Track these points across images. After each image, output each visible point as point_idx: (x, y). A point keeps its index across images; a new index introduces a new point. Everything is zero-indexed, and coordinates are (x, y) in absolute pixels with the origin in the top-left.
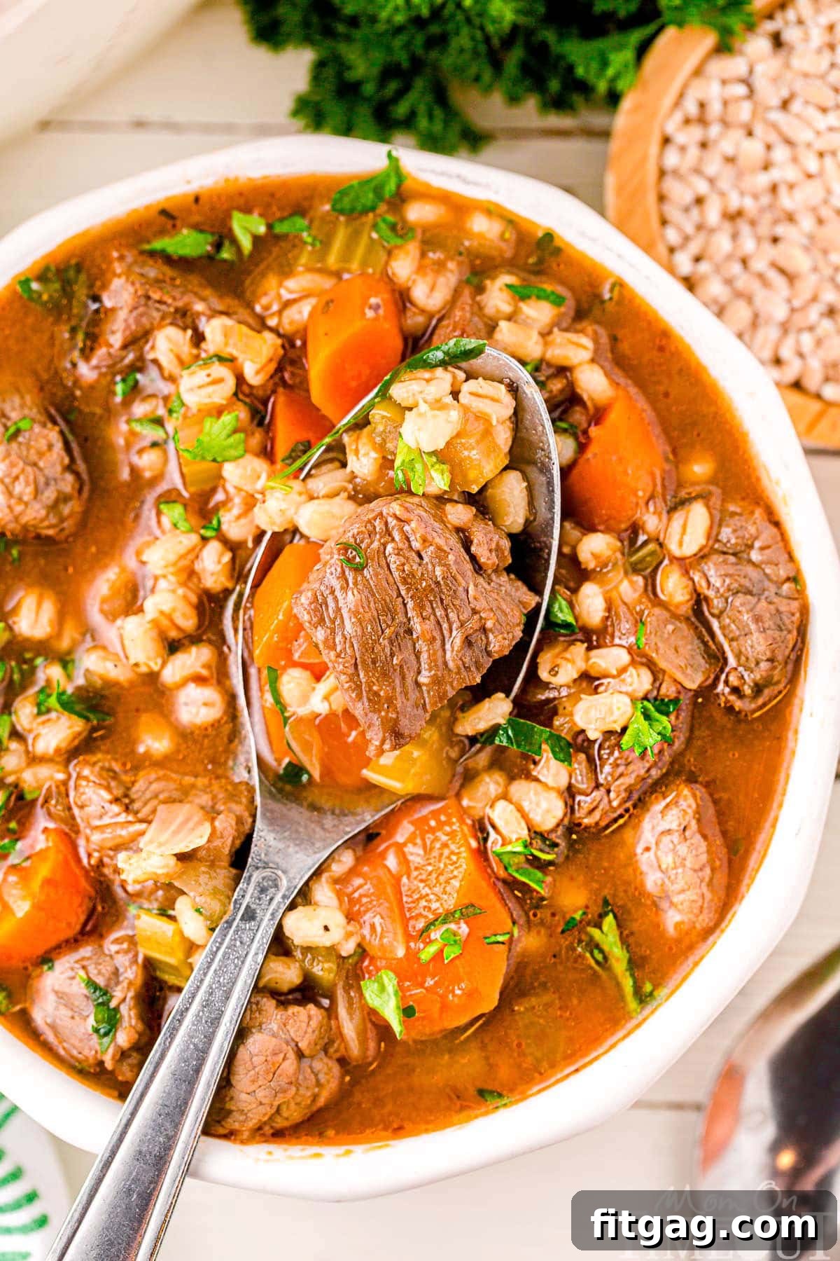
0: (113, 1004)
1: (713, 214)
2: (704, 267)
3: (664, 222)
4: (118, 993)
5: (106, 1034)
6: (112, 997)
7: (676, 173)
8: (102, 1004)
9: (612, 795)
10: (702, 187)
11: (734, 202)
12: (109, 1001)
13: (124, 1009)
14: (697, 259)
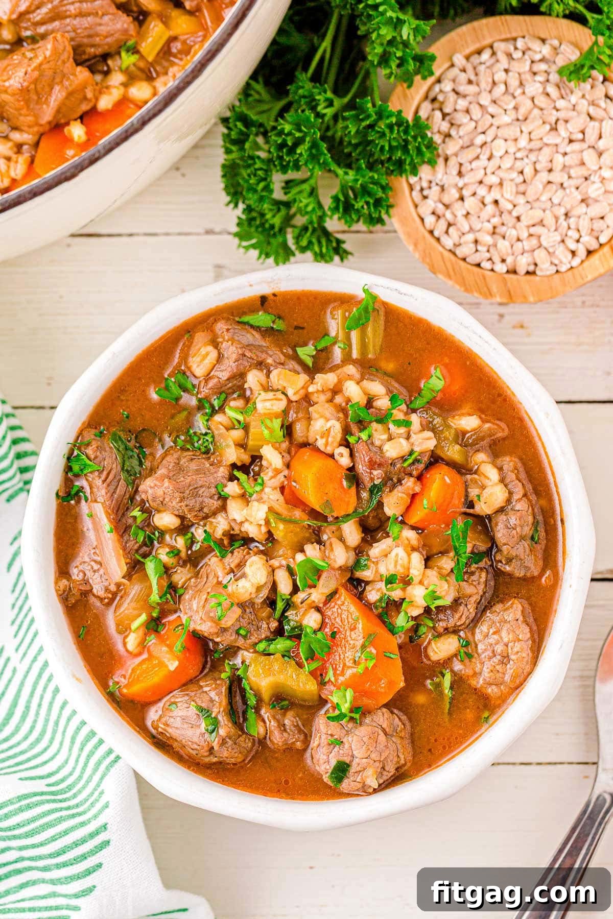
0: (213, 716)
1: (488, 239)
2: (509, 260)
3: (478, 265)
4: (215, 710)
5: (213, 731)
6: (212, 712)
7: (457, 245)
8: (208, 716)
9: (469, 607)
10: (470, 237)
11: (488, 226)
12: (211, 714)
13: (220, 718)
14: (503, 261)
